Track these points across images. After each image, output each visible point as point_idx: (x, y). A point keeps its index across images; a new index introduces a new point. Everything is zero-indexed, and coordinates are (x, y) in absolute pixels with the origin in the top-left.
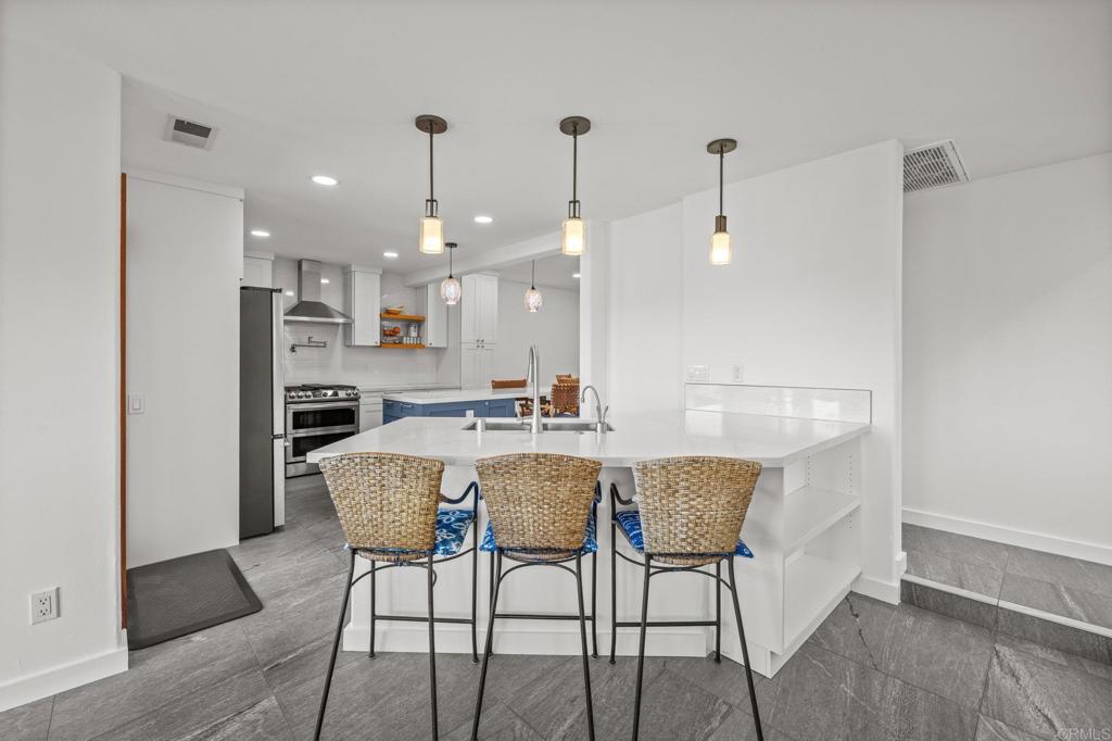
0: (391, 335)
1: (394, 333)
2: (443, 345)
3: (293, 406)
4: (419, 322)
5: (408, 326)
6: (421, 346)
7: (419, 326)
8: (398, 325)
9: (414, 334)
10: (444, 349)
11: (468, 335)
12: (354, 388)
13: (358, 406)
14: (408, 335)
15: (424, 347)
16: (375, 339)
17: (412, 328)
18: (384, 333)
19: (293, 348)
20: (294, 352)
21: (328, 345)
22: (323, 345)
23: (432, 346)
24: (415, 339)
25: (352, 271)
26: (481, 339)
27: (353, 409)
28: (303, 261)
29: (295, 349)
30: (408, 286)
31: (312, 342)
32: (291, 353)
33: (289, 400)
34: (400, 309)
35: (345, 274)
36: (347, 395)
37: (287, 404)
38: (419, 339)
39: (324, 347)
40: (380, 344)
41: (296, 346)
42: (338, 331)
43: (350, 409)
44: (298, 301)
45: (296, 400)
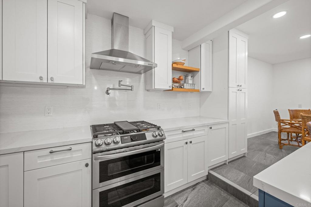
0: (177, 82)
1: (179, 80)
2: (211, 91)
3: (99, 155)
4: (194, 72)
5: (186, 77)
6: (192, 91)
7: (194, 77)
8: (182, 75)
9: (190, 82)
12: (159, 128)
13: (163, 147)
15: (198, 91)
16: (169, 85)
17: (190, 77)
18: (174, 81)
19: (107, 91)
20: (108, 94)
21: (134, 89)
22: (130, 88)
23: (203, 90)
24: (191, 85)
25: (153, 26)
26: (240, 85)
27: (159, 150)
28: (114, 14)
29: (109, 92)
30: (183, 49)
31: (121, 85)
32: (106, 95)
33: (95, 149)
34: (184, 62)
35: (145, 35)
36: (153, 136)
37: (94, 153)
38: (193, 85)
39: (131, 90)
40: (171, 88)
41: (110, 89)
42: (141, 76)
43: (156, 150)
44: (110, 49)
45: (104, 147)
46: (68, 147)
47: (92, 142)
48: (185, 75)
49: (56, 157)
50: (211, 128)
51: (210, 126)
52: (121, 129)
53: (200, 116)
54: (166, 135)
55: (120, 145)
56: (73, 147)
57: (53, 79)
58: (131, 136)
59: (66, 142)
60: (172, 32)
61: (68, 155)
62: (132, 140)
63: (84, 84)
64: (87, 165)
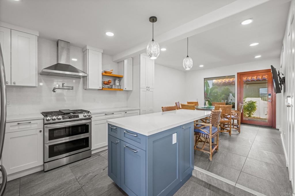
0: (107, 84)
1: (108, 83)
2: (132, 90)
3: (49, 126)
4: (120, 78)
5: (115, 80)
6: (120, 90)
7: (120, 81)
8: (111, 79)
9: (117, 84)
10: (131, 91)
11: (143, 85)
12: (89, 112)
13: (91, 122)
14: (114, 84)
15: (122, 90)
16: (100, 86)
17: (117, 81)
18: (104, 83)
19: (54, 90)
20: (55, 92)
21: (74, 88)
22: (71, 88)
23: (125, 90)
24: (118, 86)
25: (87, 49)
26: (148, 87)
27: (88, 124)
28: (59, 41)
29: (55, 90)
30: (114, 62)
31: (64, 86)
32: (53, 92)
33: (46, 122)
34: (111, 71)
35: (83, 52)
36: (84, 116)
37: (45, 124)
38: (120, 86)
39: (72, 89)
40: (101, 88)
41: (56, 88)
42: (80, 80)
43: (86, 124)
44: (56, 63)
45: (51, 121)
46: (29, 121)
47: (44, 119)
48: (114, 79)
49: (21, 127)
50: (126, 113)
51: (125, 112)
52: (63, 113)
53: (127, 107)
54: (93, 116)
55: (62, 120)
56: (32, 122)
57: (15, 83)
58: (69, 116)
59: (27, 118)
60: (102, 53)
61: (29, 126)
62: (70, 118)
63: (37, 86)
64: (41, 131)
